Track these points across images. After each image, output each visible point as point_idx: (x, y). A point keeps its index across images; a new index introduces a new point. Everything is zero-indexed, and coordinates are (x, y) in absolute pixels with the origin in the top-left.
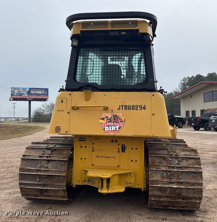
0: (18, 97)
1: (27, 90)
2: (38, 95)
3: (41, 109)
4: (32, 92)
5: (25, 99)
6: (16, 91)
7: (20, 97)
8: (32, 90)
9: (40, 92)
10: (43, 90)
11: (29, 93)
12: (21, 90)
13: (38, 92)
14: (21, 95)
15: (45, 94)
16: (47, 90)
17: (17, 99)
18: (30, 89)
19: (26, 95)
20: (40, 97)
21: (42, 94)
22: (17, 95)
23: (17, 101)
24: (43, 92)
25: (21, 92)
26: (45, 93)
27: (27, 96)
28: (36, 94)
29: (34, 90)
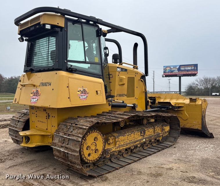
0: (169, 74)
1: (178, 67)
2: (188, 70)
3: (194, 83)
4: (182, 69)
5: (175, 76)
6: (168, 69)
7: (172, 73)
8: (182, 67)
9: (190, 68)
10: (193, 66)
11: (179, 69)
12: (172, 68)
13: (187, 68)
14: (172, 72)
15: (194, 70)
16: (196, 66)
17: (169, 75)
18: (180, 66)
19: (176, 72)
20: (190, 73)
21: (191, 70)
22: (169, 72)
23: (169, 77)
24: (193, 68)
25: (172, 70)
26: (194, 68)
27: (178, 73)
28: (186, 70)
29: (184, 67)
